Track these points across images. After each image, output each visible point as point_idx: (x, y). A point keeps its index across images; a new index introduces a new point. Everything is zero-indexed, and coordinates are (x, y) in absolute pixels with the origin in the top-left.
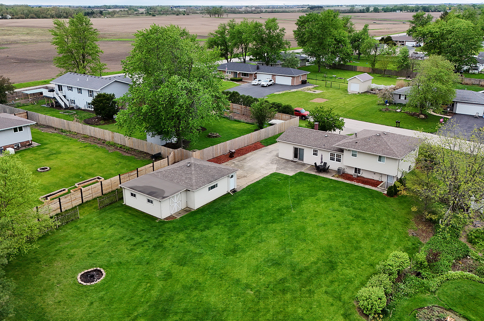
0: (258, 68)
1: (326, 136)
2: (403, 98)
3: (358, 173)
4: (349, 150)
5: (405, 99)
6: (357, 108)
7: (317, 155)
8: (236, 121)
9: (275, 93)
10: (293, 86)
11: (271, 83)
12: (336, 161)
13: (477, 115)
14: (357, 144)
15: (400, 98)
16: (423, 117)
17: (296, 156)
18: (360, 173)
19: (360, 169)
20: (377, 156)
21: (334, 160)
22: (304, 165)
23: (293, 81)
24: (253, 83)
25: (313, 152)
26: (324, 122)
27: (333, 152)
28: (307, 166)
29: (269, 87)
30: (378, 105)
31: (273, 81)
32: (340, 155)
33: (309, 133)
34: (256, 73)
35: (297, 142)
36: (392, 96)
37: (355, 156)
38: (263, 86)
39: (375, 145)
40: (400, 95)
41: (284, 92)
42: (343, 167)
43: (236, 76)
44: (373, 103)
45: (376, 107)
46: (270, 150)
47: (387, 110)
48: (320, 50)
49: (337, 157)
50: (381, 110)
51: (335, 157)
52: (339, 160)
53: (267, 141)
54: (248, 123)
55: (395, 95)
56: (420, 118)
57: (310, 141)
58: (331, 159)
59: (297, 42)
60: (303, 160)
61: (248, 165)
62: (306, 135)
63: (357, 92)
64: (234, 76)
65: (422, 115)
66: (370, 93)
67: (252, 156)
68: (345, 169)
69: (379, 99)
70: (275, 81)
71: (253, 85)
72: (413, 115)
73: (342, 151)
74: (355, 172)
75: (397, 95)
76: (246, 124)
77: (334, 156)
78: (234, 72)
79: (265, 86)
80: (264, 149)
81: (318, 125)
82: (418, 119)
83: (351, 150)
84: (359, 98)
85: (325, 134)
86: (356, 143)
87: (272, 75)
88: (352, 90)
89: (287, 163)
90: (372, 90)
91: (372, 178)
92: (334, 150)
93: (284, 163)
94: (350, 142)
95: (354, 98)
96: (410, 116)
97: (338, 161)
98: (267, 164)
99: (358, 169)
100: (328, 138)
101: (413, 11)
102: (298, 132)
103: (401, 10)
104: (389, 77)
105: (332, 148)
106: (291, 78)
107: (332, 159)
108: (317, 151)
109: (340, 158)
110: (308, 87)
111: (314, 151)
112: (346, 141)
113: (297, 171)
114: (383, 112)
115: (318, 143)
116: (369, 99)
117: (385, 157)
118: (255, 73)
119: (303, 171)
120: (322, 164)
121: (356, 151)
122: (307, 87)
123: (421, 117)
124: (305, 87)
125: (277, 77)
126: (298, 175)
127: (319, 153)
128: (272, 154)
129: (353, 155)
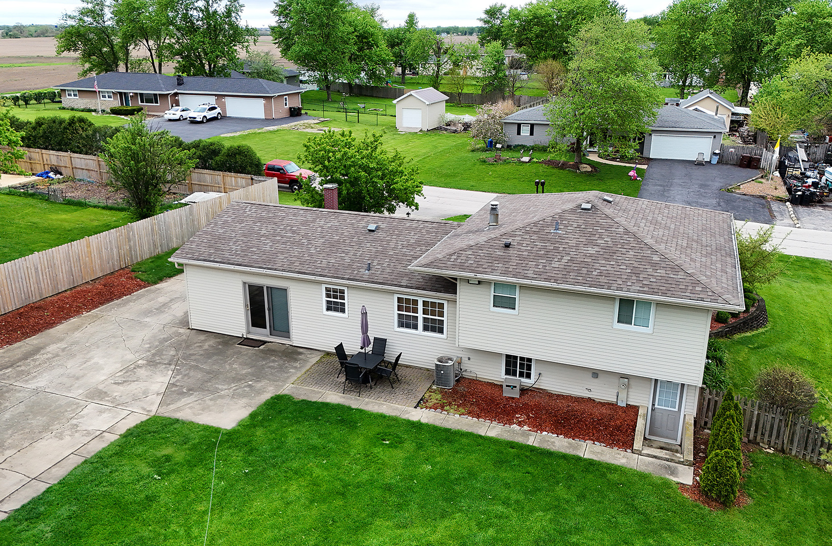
0: (180, 82)
1: (372, 227)
2: (525, 131)
3: (521, 375)
4: (479, 283)
5: (532, 134)
6: (427, 160)
7: (343, 311)
8: (70, 203)
9: (222, 135)
10: (268, 121)
11: (213, 114)
12: (426, 328)
13: (700, 159)
14: (511, 251)
15: (519, 133)
16: (589, 169)
17: (257, 318)
18: (528, 376)
19: (530, 360)
20: (611, 298)
21: (415, 327)
22: (293, 353)
23: (267, 109)
24: (167, 117)
25: (325, 299)
26: (355, 182)
27: (410, 294)
28: (306, 361)
29: (208, 123)
30: (473, 151)
31: (218, 110)
32: (441, 306)
33: (304, 223)
34: (176, 94)
35: (256, 261)
36: (502, 129)
37: (509, 304)
38: (193, 122)
39: (592, 250)
40: (519, 125)
41: (246, 132)
42: (455, 354)
43: (127, 104)
44: (458, 148)
45: (470, 155)
46: (162, 299)
47: (497, 160)
48: (325, 51)
49: (425, 312)
50: (484, 161)
51: (420, 315)
52: (434, 326)
53: (159, 263)
54: (111, 209)
55: (508, 126)
56: (582, 173)
57: (311, 255)
58: (401, 325)
59: (280, 49)
60: (286, 333)
61: (32, 385)
62: (294, 232)
63: (417, 128)
64: (122, 104)
65: (585, 166)
66: (446, 130)
67: (77, 335)
68: (465, 360)
69: (469, 141)
70: (224, 110)
71: (170, 120)
72: (563, 166)
73: (448, 286)
74: (508, 372)
75: (512, 126)
76: (104, 212)
77: (416, 311)
78: (120, 93)
79: (199, 120)
80: (139, 298)
81: (336, 193)
82: (577, 176)
83: (488, 283)
84: (426, 139)
85: (368, 223)
86: (507, 246)
87: (215, 95)
88: (405, 125)
89: (219, 353)
90: (449, 125)
91: (586, 394)
92: (414, 283)
93: (208, 355)
94: (479, 247)
95: (415, 140)
96: (556, 171)
97: (433, 330)
98: (129, 373)
99: (522, 359)
100: (380, 234)
101: (465, 35)
102: (260, 219)
103: (448, 33)
104: (470, 106)
105: (402, 275)
106: (262, 101)
107: (406, 322)
108: (342, 292)
109: (441, 314)
110: (306, 121)
111: (328, 296)
112: (460, 243)
113: (259, 392)
114: (489, 164)
115: (343, 259)
116: (445, 142)
117: (647, 304)
118: (173, 92)
119: (286, 388)
120: (369, 349)
121: (512, 286)
122: (302, 122)
123: (585, 170)
124: (298, 122)
125: (228, 101)
126: (261, 424)
127: (351, 300)
128: (166, 318)
129: (499, 302)
